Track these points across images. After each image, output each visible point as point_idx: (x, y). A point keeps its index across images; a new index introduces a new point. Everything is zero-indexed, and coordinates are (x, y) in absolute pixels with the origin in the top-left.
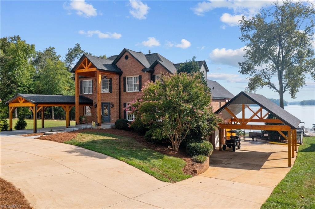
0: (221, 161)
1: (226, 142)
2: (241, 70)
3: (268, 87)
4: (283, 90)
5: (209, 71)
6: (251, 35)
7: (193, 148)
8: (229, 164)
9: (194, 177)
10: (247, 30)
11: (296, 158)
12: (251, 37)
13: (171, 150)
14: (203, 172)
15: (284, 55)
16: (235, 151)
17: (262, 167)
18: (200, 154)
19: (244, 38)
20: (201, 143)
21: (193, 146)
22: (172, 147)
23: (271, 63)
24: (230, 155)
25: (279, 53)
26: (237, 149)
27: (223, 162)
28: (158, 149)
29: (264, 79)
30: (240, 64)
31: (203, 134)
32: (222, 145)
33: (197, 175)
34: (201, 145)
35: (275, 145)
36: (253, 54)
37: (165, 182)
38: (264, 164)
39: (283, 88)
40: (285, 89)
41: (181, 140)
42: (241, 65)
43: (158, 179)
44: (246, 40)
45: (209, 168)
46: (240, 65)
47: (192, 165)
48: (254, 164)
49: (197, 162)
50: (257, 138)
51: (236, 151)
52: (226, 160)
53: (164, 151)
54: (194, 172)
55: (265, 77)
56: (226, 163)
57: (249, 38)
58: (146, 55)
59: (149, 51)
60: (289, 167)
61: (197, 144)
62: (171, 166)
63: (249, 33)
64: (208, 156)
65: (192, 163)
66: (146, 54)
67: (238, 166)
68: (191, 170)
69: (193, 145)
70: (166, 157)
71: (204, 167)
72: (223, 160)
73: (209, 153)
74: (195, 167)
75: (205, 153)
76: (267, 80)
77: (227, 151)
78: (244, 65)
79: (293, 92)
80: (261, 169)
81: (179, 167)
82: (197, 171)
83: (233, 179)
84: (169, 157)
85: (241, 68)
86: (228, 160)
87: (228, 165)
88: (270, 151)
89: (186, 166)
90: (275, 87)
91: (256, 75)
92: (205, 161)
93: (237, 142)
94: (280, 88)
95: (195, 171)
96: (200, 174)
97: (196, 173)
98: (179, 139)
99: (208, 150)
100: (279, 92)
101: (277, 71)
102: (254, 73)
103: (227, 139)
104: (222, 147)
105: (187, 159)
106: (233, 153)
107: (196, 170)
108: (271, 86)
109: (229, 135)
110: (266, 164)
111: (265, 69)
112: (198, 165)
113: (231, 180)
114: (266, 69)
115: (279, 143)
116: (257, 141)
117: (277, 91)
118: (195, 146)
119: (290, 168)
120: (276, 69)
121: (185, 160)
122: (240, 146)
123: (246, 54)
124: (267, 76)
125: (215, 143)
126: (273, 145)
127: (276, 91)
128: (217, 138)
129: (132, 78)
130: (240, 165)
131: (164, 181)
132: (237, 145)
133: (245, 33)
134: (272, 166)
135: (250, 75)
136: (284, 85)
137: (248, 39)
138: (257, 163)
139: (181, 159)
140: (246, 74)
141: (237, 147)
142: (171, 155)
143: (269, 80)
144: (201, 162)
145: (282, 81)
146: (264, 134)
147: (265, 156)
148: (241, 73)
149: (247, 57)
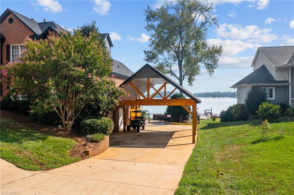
0: (124, 141)
1: (130, 122)
2: (146, 58)
3: (170, 75)
4: (183, 78)
5: (113, 46)
6: (155, 26)
7: (89, 125)
8: (133, 144)
9: (83, 161)
10: (152, 20)
11: (197, 135)
12: (156, 28)
13: (61, 130)
14: (99, 154)
15: (183, 46)
16: (139, 131)
17: (167, 145)
18: (97, 132)
19: (149, 28)
20: (99, 119)
21: (88, 123)
22: (63, 127)
23: (172, 52)
24: (135, 136)
25: (179, 44)
26: (141, 130)
27: (126, 143)
28: (44, 130)
29: (167, 67)
30: (145, 52)
31: (102, 108)
32: (126, 127)
33: (89, 158)
34: (99, 122)
35: (177, 125)
36: (157, 44)
37: (31, 170)
38: (168, 142)
39: (183, 76)
40: (184, 77)
41: (75, 117)
42: (147, 53)
43: (19, 167)
44: (151, 30)
45: (108, 149)
46: (145, 54)
47: (84, 145)
48: (159, 143)
49: (92, 141)
50: (161, 120)
51: (141, 131)
52: (130, 140)
53: (51, 132)
54: (84, 154)
55: (167, 66)
56: (130, 143)
57: (154, 28)
58: (39, 24)
59: (44, 20)
60: (193, 143)
61: (94, 120)
62: (53, 148)
63: (153, 23)
64: (107, 135)
65: (84, 143)
66: (39, 22)
67: (143, 146)
68: (82, 151)
69: (88, 121)
70: (51, 138)
71: (101, 148)
72: (126, 140)
73: (108, 130)
74: (87, 147)
75: (104, 131)
76: (168, 68)
77: (132, 132)
78: (149, 54)
79: (190, 80)
80: (166, 147)
81: (64, 149)
82: (90, 153)
83: (136, 159)
84: (55, 138)
85: (146, 56)
86: (132, 141)
87: (131, 145)
88: (173, 130)
89: (76, 147)
90: (176, 75)
91: (159, 63)
92: (102, 139)
93: (142, 122)
94: (180, 76)
95: (87, 153)
96: (94, 156)
97: (88, 154)
98: (71, 115)
99: (107, 127)
100: (179, 80)
101: (178, 60)
102: (158, 62)
103: (132, 119)
104: (126, 128)
105: (79, 139)
106: (138, 134)
107: (88, 151)
108: (172, 74)
109: (133, 115)
110: (171, 142)
111: (167, 58)
112: (92, 145)
113: (133, 160)
114: (169, 58)
115: (180, 123)
116: (160, 122)
117: (178, 78)
118: (90, 123)
119: (195, 144)
120: (176, 59)
121: (76, 140)
122: (145, 126)
123: (150, 44)
124: (169, 64)
125: (119, 124)
126: (175, 125)
127: (176, 78)
128: (121, 119)
129: (18, 46)
130: (144, 144)
131: (29, 170)
132: (141, 125)
133: (150, 23)
134: (177, 144)
135: (154, 63)
136: (183, 74)
137: (152, 29)
138: (162, 142)
139: (71, 139)
140: (151, 62)
141: (141, 128)
142: (60, 135)
143: (170, 68)
144: (96, 142)
145: (181, 69)
146: (167, 115)
147: (170, 135)
148: (146, 61)
149: (151, 46)
